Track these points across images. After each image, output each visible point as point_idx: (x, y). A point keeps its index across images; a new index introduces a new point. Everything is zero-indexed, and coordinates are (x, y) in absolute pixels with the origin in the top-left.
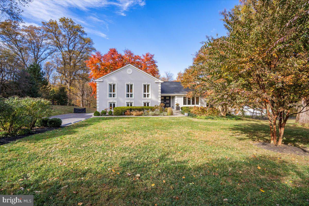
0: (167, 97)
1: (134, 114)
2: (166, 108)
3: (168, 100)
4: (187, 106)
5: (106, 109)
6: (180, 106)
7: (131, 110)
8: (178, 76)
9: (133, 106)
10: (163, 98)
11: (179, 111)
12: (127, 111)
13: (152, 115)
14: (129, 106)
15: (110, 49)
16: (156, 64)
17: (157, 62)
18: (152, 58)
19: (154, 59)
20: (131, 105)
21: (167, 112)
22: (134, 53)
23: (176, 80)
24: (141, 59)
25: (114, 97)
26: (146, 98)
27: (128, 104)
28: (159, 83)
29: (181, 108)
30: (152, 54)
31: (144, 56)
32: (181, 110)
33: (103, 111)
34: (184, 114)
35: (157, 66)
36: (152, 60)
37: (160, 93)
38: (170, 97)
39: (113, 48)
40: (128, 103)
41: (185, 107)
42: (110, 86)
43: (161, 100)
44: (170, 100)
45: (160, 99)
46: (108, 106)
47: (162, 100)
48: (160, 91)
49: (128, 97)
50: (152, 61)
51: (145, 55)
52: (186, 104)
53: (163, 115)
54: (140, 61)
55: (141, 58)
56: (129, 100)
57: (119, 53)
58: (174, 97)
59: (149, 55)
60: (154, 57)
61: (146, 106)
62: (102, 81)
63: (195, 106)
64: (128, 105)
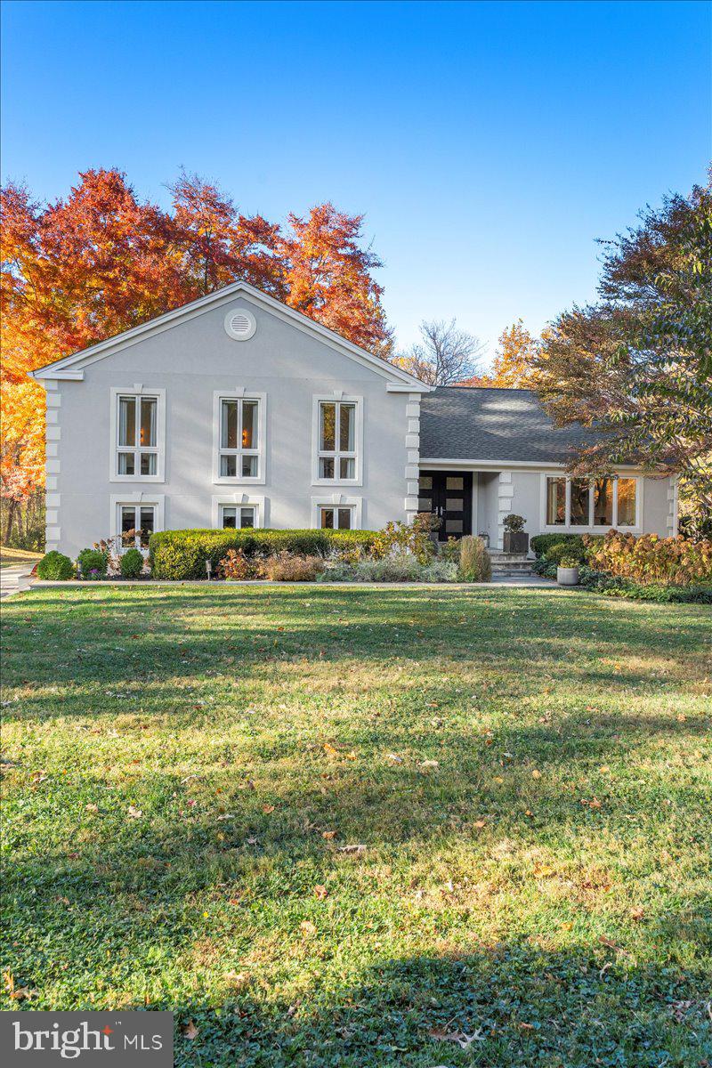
0: (449, 479)
1: (271, 571)
2: (451, 542)
3: (455, 494)
4: (567, 528)
5: (103, 543)
6: (526, 528)
7: (250, 548)
8: (502, 350)
9: (257, 524)
10: (429, 482)
11: (520, 559)
12: (231, 553)
13: (374, 580)
14: (234, 526)
15: (84, 171)
16: (373, 273)
17: (379, 265)
18: (350, 240)
19: (362, 245)
20: (247, 522)
21: (456, 562)
22: (234, 206)
23: (492, 375)
24: (282, 241)
25: (145, 471)
26: (336, 480)
27: (230, 515)
28: (411, 397)
29: (534, 539)
30: (351, 216)
31: (299, 224)
32: (531, 554)
33: (87, 551)
34: (555, 577)
35: (378, 290)
36: (347, 251)
37: (414, 457)
38: (467, 477)
39: (108, 169)
40: (226, 507)
41: (554, 539)
42: (125, 405)
43: (419, 497)
44: (466, 495)
45: (414, 488)
46: (114, 529)
47: (423, 494)
48: (415, 441)
49: (231, 472)
50: (346, 257)
51: (307, 219)
52: (561, 521)
53: (432, 578)
54: (270, 253)
55: (283, 234)
56: (235, 493)
57: (141, 203)
58: (488, 478)
59: (333, 217)
60: (360, 231)
61: (336, 526)
62: (80, 377)
63: (615, 532)
64: (229, 522)
